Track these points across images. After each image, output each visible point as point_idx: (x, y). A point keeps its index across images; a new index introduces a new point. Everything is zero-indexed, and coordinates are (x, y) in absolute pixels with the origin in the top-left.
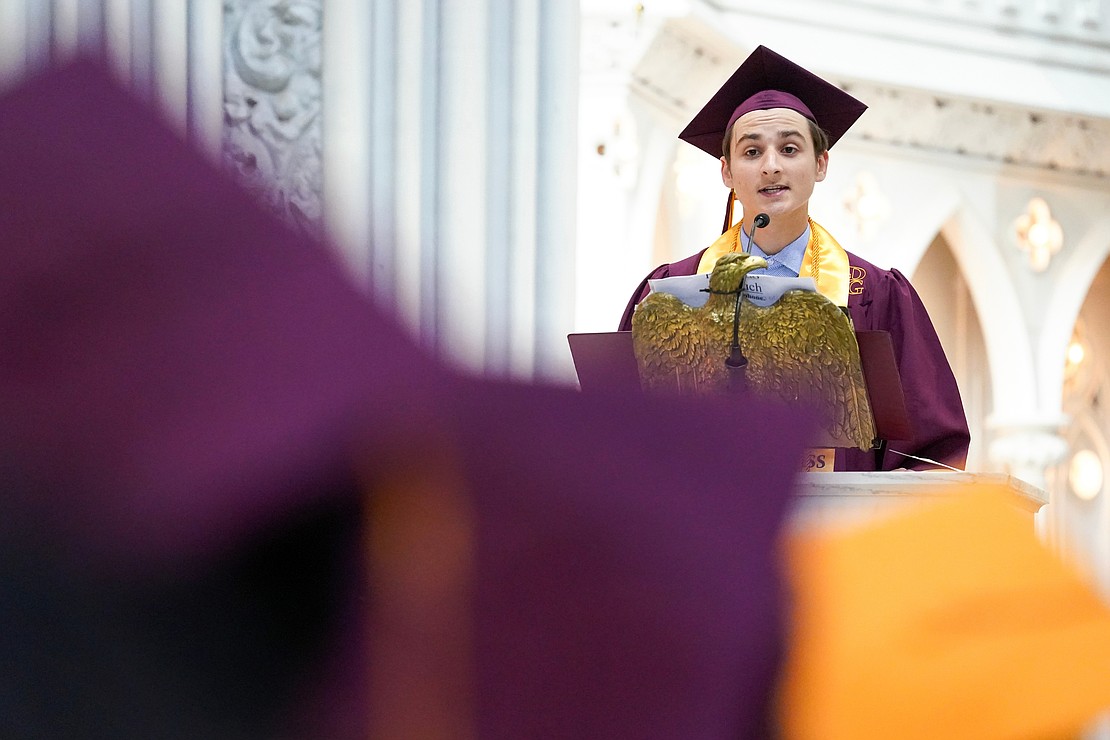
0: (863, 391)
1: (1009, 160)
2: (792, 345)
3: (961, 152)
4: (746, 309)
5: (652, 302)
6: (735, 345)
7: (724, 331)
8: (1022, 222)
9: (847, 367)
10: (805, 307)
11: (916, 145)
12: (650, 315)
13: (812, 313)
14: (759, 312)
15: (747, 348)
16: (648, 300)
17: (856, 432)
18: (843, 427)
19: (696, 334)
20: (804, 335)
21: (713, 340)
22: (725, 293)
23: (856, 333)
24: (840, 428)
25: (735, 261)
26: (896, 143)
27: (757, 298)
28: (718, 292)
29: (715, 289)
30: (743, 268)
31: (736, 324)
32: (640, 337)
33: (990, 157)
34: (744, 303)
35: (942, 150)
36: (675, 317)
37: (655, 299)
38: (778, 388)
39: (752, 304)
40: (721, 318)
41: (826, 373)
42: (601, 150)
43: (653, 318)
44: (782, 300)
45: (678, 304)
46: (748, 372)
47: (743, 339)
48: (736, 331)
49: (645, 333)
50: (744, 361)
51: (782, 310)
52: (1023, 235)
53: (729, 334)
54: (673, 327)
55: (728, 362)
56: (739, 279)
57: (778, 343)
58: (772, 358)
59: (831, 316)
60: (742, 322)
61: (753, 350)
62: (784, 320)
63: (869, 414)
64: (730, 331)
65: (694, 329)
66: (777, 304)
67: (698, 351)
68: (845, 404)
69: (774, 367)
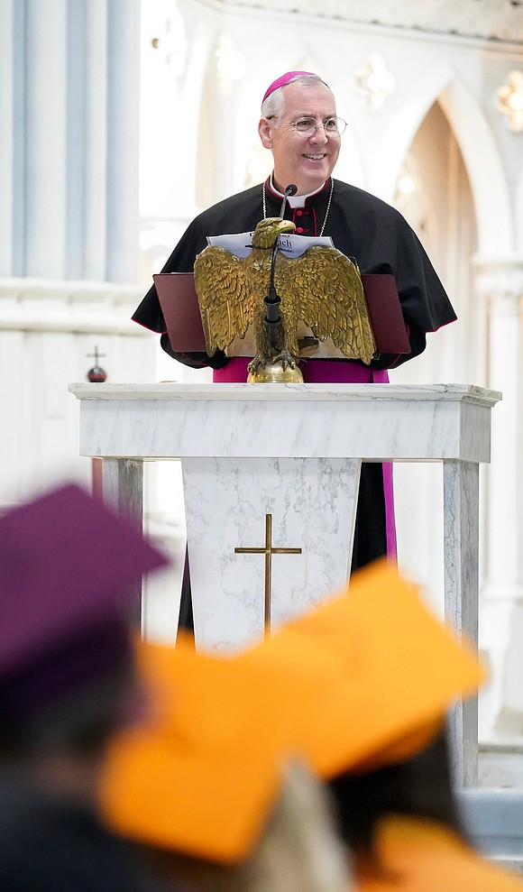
0: (366, 320)
1: (494, 39)
2: (313, 286)
3: (454, 32)
4: (279, 260)
5: (209, 254)
6: (272, 288)
7: (263, 277)
8: (504, 91)
9: (355, 302)
10: (323, 258)
11: (416, 28)
12: (208, 262)
13: (328, 263)
14: (290, 262)
15: (280, 289)
16: (206, 252)
17: (361, 350)
18: (351, 346)
19: (242, 277)
20: (323, 278)
21: (255, 283)
22: (264, 249)
23: (362, 277)
24: (348, 347)
25: (271, 225)
26: (399, 27)
27: (288, 251)
28: (259, 248)
29: (256, 246)
30: (277, 229)
31: (273, 271)
32: (199, 279)
33: (478, 37)
34: (278, 256)
35: (437, 32)
36: (227, 264)
37: (211, 251)
38: (303, 317)
39: (284, 256)
40: (261, 267)
41: (339, 306)
42: (155, 42)
43: (209, 265)
44: (307, 253)
45: (229, 254)
46: (281, 307)
47: (277, 282)
48: (272, 277)
49: (204, 275)
50: (278, 299)
51: (306, 261)
52: (504, 101)
53: (267, 280)
54: (225, 271)
55: (266, 300)
56: (275, 238)
57: (304, 285)
58: (299, 296)
59: (343, 265)
60: (277, 270)
61: (285, 290)
62: (308, 268)
63: (371, 336)
64: (268, 276)
65: (240, 274)
66: (302, 256)
67: (243, 289)
68: (353, 330)
69: (301, 302)
